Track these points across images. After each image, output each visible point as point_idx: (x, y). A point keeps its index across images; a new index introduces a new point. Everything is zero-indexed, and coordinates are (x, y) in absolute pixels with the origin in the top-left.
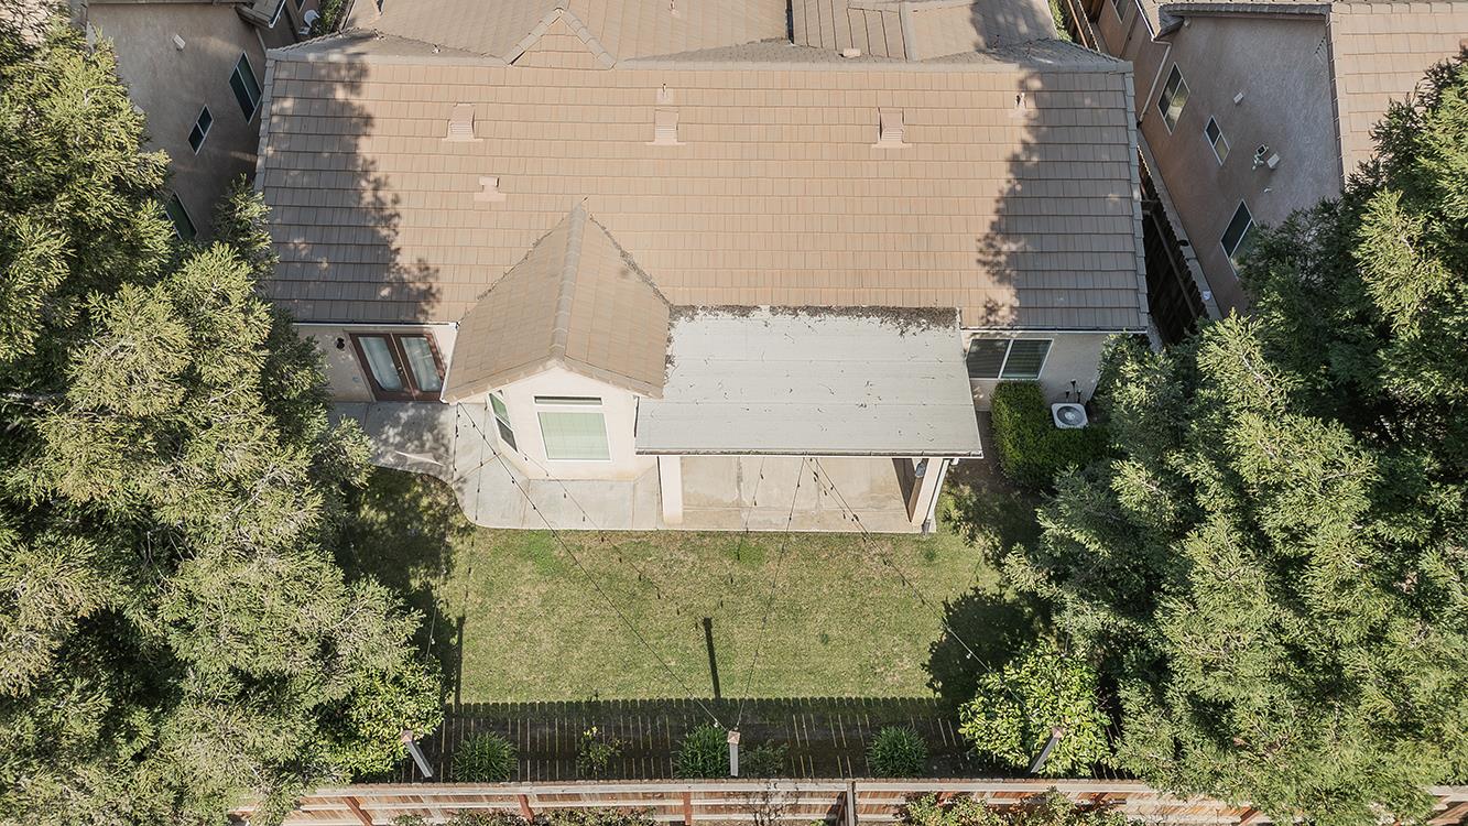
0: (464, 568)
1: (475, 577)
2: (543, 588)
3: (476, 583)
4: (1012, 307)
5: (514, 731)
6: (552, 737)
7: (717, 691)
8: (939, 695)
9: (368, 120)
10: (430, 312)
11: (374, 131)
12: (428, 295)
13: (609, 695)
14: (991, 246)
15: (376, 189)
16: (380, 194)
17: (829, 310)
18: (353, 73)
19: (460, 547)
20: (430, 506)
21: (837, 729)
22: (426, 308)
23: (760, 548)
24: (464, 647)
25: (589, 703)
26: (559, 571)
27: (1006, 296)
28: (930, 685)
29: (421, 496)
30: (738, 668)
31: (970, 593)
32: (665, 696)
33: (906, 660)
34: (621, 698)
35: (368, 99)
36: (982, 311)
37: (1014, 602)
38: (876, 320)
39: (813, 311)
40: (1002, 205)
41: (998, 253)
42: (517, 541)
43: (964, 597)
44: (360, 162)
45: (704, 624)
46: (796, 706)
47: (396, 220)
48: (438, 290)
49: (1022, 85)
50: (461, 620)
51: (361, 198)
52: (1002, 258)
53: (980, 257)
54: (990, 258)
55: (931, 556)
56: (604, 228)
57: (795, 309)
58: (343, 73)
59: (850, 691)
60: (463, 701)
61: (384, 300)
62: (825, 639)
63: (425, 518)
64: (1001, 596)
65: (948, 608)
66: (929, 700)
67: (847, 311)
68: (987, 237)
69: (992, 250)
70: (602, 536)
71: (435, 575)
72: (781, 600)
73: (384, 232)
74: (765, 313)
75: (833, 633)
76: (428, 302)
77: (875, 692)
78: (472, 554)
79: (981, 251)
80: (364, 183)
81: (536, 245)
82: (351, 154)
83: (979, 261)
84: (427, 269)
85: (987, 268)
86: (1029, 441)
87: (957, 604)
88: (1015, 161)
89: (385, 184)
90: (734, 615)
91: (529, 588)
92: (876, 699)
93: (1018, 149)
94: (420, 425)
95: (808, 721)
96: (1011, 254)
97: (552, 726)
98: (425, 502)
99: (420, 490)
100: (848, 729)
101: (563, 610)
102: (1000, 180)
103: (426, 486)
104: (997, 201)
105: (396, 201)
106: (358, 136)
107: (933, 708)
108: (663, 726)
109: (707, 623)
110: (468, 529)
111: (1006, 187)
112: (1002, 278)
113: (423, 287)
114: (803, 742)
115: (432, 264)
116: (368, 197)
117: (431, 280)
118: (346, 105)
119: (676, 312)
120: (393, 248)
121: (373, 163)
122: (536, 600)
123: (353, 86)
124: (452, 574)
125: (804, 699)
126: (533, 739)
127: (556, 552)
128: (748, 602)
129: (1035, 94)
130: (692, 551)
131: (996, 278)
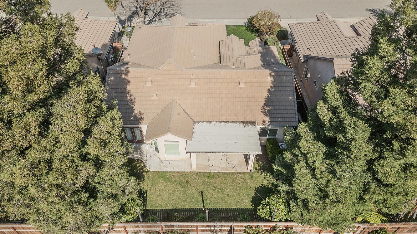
0: (147, 180)
1: (150, 182)
2: (165, 184)
3: (149, 183)
4: (269, 121)
5: (159, 215)
6: (167, 216)
7: (204, 207)
8: (253, 207)
9: (129, 82)
10: (142, 122)
11: (131, 84)
12: (141, 119)
13: (180, 207)
14: (264, 108)
15: (130, 96)
16: (131, 97)
17: (228, 122)
18: (126, 72)
19: (146, 175)
20: (139, 166)
21: (231, 215)
22: (140, 121)
23: (213, 175)
24: (147, 197)
25: (175, 209)
26: (168, 180)
27: (267, 119)
28: (251, 205)
29: (137, 164)
30: (208, 202)
31: (261, 185)
32: (192, 208)
33: (246, 200)
34: (182, 208)
35: (129, 77)
36: (262, 122)
37: (271, 187)
38: (239, 124)
39: (225, 122)
40: (266, 99)
41: (265, 110)
42: (159, 174)
43: (260, 186)
44: (127, 91)
45: (201, 192)
46: (221, 210)
47: (134, 103)
48: (143, 118)
49: (270, 74)
50: (146, 191)
51: (127, 98)
52: (266, 111)
53: (262, 110)
54: (264, 111)
55: (252, 177)
56: (179, 104)
57: (221, 122)
58: (124, 72)
59: (234, 207)
60: (147, 209)
61: (132, 120)
62: (228, 195)
63: (138, 169)
64: (268, 186)
65: (256, 189)
66: (251, 208)
67: (232, 122)
68: (263, 106)
69: (264, 109)
70: (178, 173)
71: (141, 181)
72: (218, 187)
73: (132, 105)
74: (214, 122)
75: (230, 194)
76: (141, 120)
77: (239, 207)
78: (149, 177)
79: (262, 109)
80: (128, 95)
81: (164, 108)
82: (125, 89)
83: (261, 112)
84: (141, 113)
85: (263, 113)
86: (274, 151)
87: (258, 188)
88: (269, 90)
89: (133, 95)
90: (208, 190)
91: (161, 184)
92: (239, 208)
93: (269, 87)
94: (136, 148)
95: (224, 213)
96: (268, 110)
97: (167, 214)
98: (138, 165)
99: (137, 162)
100: (233, 215)
101: (169, 189)
102: (266, 94)
103: (138, 162)
104: (265, 99)
105: (135, 99)
106: (127, 85)
107: (252, 210)
108: (192, 214)
109: (202, 192)
110: (148, 171)
111: (267, 96)
112: (267, 115)
113: (140, 117)
114: (223, 218)
115: (142, 112)
116: (129, 98)
117: (142, 115)
118: (125, 78)
119: (195, 122)
120: (134, 109)
121: (130, 91)
122: (163, 187)
123: (126, 75)
124: (145, 181)
125: (223, 208)
126: (163, 217)
127: (167, 176)
128: (211, 187)
129: (273, 76)
130: (198, 176)
131: (265, 115)
